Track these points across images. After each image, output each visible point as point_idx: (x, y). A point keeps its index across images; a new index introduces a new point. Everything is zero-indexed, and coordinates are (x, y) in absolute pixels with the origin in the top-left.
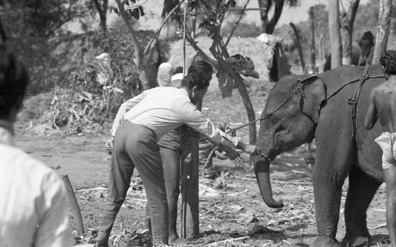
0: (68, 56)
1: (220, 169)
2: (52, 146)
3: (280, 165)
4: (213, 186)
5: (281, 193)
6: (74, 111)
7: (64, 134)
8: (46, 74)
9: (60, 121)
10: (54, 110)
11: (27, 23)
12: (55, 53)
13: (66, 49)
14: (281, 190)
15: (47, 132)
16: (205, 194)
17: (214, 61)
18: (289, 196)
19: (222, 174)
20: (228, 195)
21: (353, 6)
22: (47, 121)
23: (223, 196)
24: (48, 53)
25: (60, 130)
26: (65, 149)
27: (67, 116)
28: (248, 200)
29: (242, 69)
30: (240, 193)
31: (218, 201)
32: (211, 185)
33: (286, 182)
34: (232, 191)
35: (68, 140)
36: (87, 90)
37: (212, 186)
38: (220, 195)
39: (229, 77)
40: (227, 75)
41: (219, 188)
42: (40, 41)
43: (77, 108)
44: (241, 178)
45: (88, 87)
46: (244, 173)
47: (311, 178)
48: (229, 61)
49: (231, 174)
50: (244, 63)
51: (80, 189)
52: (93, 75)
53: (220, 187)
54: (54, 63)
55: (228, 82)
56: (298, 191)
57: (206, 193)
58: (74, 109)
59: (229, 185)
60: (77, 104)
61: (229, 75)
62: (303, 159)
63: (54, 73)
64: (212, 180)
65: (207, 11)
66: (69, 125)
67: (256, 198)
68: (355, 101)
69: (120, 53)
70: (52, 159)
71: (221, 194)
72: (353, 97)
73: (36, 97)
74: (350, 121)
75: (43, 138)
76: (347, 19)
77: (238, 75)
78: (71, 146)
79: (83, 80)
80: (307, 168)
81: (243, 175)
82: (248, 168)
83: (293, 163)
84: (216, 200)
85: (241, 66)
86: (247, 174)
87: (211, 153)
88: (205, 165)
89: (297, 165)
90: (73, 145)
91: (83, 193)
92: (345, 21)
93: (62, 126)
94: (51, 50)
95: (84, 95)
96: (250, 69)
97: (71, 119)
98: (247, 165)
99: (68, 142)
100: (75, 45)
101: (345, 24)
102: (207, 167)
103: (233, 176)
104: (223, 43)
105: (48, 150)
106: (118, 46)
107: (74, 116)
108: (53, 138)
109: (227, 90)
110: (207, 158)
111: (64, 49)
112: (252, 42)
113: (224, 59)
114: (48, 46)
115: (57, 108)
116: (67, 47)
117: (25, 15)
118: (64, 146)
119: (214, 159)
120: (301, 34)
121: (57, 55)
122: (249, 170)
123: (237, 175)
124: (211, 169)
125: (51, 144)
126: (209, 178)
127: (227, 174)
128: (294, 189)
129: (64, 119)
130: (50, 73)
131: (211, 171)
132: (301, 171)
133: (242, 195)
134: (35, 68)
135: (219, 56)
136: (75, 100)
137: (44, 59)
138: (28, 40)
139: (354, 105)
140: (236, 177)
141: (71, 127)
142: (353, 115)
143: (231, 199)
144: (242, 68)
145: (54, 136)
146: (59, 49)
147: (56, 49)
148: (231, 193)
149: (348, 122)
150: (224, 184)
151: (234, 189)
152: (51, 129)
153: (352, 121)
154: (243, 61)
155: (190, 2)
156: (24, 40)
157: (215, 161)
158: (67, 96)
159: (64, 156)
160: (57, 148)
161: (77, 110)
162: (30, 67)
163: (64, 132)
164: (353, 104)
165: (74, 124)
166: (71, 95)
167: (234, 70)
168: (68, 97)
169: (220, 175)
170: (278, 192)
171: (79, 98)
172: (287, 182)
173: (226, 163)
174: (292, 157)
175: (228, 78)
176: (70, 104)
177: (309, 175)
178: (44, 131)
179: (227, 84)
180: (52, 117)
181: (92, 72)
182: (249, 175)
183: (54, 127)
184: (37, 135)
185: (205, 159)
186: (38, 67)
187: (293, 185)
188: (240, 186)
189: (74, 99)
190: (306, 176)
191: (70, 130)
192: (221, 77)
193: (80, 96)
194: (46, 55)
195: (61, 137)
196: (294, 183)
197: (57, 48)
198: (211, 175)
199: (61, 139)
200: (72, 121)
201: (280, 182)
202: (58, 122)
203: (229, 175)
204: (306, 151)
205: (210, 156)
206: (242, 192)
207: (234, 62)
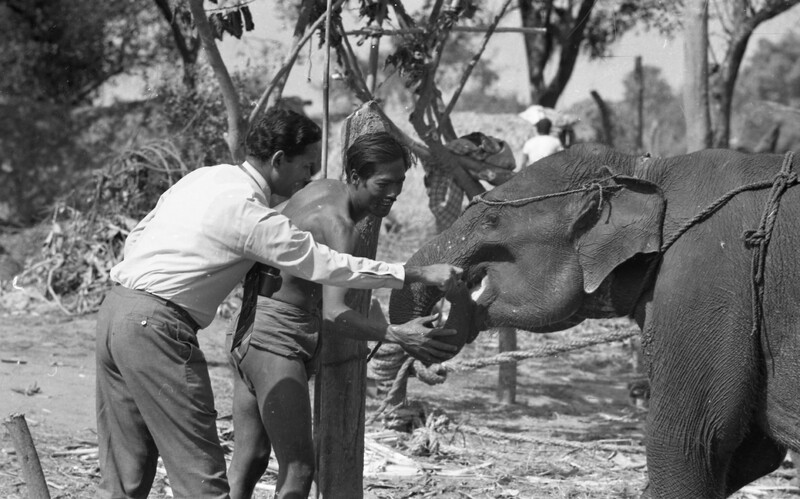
0: (113, 146)
1: (424, 408)
2: (35, 340)
3: (569, 398)
4: (406, 448)
5: (575, 472)
6: (96, 260)
7: (71, 311)
8: (64, 184)
9: (62, 281)
10: (50, 256)
11: (30, 72)
12: (86, 140)
13: (109, 130)
14: (573, 464)
15: (32, 306)
16: (384, 469)
17: (419, 145)
18: (593, 480)
19: (429, 419)
20: (443, 473)
21: (733, 48)
22: (33, 282)
23: (429, 476)
24: (70, 138)
25: (62, 302)
26: (65, 347)
27: (80, 269)
28: (492, 488)
29: (484, 169)
30: (473, 468)
31: (415, 489)
32: (401, 445)
33: (585, 444)
34: (452, 464)
35: (75, 326)
36: (128, 211)
37: (404, 448)
38: (421, 473)
39: (455, 187)
40: (449, 181)
41: (420, 455)
42: (55, 114)
43: (103, 254)
44: (474, 431)
45: (131, 206)
46: (482, 418)
47: (644, 433)
48: (455, 148)
49: (451, 418)
50: (491, 154)
51: (76, 448)
52: (143, 179)
53: (424, 452)
54: (84, 161)
55: (452, 197)
56: (616, 468)
57: (389, 468)
58: (97, 255)
59: (445, 448)
60: (104, 243)
61: (455, 181)
62: (622, 387)
63: (81, 182)
64: (404, 434)
65: (406, 28)
66: (83, 291)
67: (512, 484)
68: (764, 237)
69: (207, 129)
70: (25, 369)
71: (424, 470)
72: (756, 227)
73: (34, 230)
74: (750, 291)
75: (20, 319)
76: (721, 77)
77: (476, 181)
78: (81, 340)
79: (119, 190)
80: (632, 409)
81: (482, 422)
82: (495, 406)
83: (600, 395)
84: (412, 485)
85: (483, 161)
86: (491, 419)
87: (405, 366)
88: (390, 397)
89: (609, 401)
90: (85, 339)
91: (84, 458)
92: (716, 83)
93: (68, 292)
94: (78, 133)
95: (119, 224)
96: (504, 168)
97: (88, 277)
98: (492, 397)
99: (75, 331)
100: (129, 123)
101: (716, 90)
102: (392, 402)
103: (456, 426)
104: (443, 105)
105: (24, 349)
106: (203, 113)
107: (95, 271)
108: (45, 320)
109: (449, 216)
110: (394, 378)
111: (105, 131)
112: (510, 123)
113: (444, 142)
114: (71, 124)
115: (57, 251)
116: (112, 126)
117: (28, 57)
118: (64, 339)
119: (411, 381)
120: (612, 119)
121: (89, 145)
122: (497, 409)
123: (467, 423)
124: (402, 407)
125: (35, 335)
126: (397, 428)
127: (441, 419)
128: (604, 461)
129: (72, 277)
130: (74, 182)
131: (404, 412)
132: (621, 415)
133: (477, 474)
134: (41, 169)
135: (431, 135)
136: (99, 234)
137: (63, 151)
138: (28, 110)
139: (762, 248)
140: (464, 427)
141: (86, 296)
142: (758, 276)
143: (448, 483)
144: (485, 164)
145: (48, 317)
146: (95, 131)
147: (87, 131)
148: (452, 469)
149: (741, 295)
150: (433, 446)
151: (457, 457)
152: (43, 299)
153: (754, 293)
154: (489, 148)
155: (367, 4)
156: (21, 109)
157: (414, 387)
158: (83, 224)
159: (55, 364)
160: (45, 344)
161: (103, 258)
162: (30, 168)
163: (71, 306)
164: (759, 245)
165: (94, 288)
166: (91, 222)
167: (466, 169)
168: (85, 227)
169: (424, 423)
170: (567, 469)
171: (107, 229)
172: (589, 444)
173: (441, 391)
174: (597, 382)
175: (451, 188)
176: (88, 242)
177: (639, 426)
178: (23, 304)
179: (449, 204)
180: (45, 273)
181: (141, 172)
182: (495, 422)
183: (48, 296)
184: (9, 312)
185: (389, 382)
186: (49, 169)
187: (603, 452)
188: (472, 451)
189: (99, 231)
190: (634, 429)
191: (85, 303)
192: (435, 184)
193: (111, 226)
194: (66, 142)
195: (64, 318)
196: (607, 446)
197: (92, 128)
198: (402, 422)
199: (62, 322)
200: (90, 282)
201: (572, 443)
202: (57, 284)
203: (446, 423)
204: (630, 366)
205: (401, 373)
206: (478, 467)
207: (466, 151)
